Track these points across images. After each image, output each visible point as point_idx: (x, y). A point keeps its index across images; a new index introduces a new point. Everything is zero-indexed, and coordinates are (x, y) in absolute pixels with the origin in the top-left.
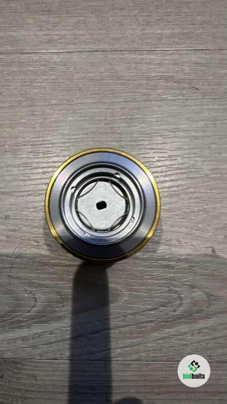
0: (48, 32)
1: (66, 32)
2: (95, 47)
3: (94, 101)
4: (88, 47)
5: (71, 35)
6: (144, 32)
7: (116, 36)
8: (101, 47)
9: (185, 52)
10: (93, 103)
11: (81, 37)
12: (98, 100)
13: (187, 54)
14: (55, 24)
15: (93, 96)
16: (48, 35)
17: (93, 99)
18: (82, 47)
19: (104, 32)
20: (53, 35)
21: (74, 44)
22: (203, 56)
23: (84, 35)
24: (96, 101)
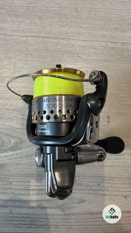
0: (17, 26)
1: (26, 26)
2: (38, 35)
3: (37, 60)
4: (35, 35)
5: (28, 28)
6: (61, 30)
7: (48, 30)
8: (41, 35)
9: (77, 41)
10: (36, 61)
11: (32, 29)
12: (39, 60)
13: (78, 41)
14: (21, 22)
15: (37, 57)
16: (17, 27)
17: (37, 59)
18: (33, 34)
19: (43, 28)
20: (20, 27)
21: (29, 33)
22: (85, 43)
23: (34, 29)
24: (38, 60)
